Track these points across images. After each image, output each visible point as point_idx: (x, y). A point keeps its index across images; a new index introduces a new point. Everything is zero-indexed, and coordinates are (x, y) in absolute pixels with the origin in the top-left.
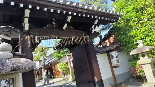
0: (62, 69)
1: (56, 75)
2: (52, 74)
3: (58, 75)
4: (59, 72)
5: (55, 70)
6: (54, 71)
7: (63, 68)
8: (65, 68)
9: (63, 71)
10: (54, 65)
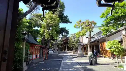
0: (112, 50)
1: (103, 54)
2: (99, 51)
3: (105, 55)
4: (107, 51)
5: (102, 49)
6: (100, 50)
7: (113, 47)
8: (117, 48)
9: (114, 51)
10: (101, 43)
